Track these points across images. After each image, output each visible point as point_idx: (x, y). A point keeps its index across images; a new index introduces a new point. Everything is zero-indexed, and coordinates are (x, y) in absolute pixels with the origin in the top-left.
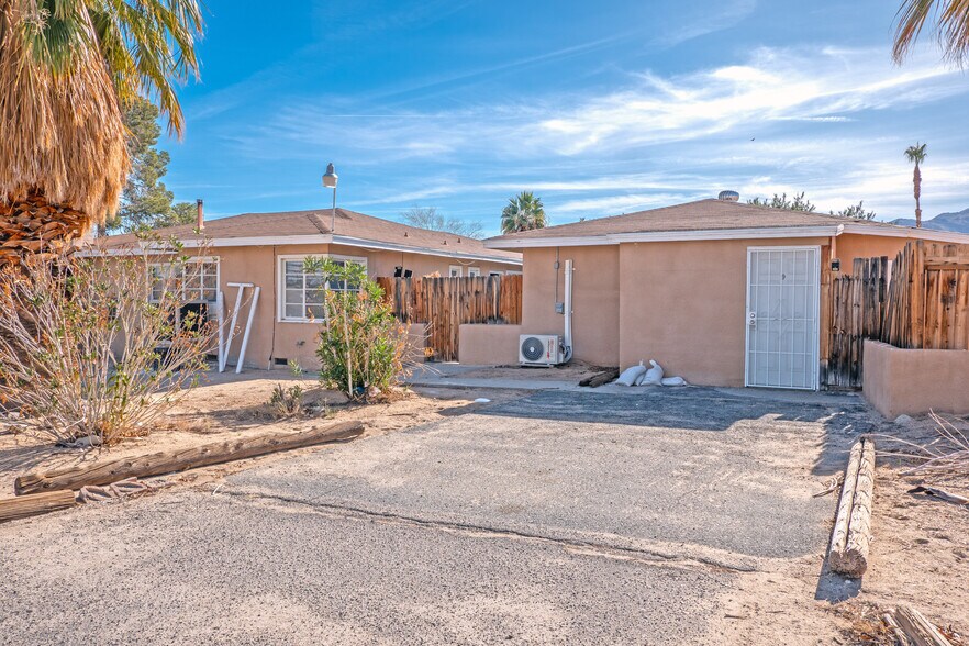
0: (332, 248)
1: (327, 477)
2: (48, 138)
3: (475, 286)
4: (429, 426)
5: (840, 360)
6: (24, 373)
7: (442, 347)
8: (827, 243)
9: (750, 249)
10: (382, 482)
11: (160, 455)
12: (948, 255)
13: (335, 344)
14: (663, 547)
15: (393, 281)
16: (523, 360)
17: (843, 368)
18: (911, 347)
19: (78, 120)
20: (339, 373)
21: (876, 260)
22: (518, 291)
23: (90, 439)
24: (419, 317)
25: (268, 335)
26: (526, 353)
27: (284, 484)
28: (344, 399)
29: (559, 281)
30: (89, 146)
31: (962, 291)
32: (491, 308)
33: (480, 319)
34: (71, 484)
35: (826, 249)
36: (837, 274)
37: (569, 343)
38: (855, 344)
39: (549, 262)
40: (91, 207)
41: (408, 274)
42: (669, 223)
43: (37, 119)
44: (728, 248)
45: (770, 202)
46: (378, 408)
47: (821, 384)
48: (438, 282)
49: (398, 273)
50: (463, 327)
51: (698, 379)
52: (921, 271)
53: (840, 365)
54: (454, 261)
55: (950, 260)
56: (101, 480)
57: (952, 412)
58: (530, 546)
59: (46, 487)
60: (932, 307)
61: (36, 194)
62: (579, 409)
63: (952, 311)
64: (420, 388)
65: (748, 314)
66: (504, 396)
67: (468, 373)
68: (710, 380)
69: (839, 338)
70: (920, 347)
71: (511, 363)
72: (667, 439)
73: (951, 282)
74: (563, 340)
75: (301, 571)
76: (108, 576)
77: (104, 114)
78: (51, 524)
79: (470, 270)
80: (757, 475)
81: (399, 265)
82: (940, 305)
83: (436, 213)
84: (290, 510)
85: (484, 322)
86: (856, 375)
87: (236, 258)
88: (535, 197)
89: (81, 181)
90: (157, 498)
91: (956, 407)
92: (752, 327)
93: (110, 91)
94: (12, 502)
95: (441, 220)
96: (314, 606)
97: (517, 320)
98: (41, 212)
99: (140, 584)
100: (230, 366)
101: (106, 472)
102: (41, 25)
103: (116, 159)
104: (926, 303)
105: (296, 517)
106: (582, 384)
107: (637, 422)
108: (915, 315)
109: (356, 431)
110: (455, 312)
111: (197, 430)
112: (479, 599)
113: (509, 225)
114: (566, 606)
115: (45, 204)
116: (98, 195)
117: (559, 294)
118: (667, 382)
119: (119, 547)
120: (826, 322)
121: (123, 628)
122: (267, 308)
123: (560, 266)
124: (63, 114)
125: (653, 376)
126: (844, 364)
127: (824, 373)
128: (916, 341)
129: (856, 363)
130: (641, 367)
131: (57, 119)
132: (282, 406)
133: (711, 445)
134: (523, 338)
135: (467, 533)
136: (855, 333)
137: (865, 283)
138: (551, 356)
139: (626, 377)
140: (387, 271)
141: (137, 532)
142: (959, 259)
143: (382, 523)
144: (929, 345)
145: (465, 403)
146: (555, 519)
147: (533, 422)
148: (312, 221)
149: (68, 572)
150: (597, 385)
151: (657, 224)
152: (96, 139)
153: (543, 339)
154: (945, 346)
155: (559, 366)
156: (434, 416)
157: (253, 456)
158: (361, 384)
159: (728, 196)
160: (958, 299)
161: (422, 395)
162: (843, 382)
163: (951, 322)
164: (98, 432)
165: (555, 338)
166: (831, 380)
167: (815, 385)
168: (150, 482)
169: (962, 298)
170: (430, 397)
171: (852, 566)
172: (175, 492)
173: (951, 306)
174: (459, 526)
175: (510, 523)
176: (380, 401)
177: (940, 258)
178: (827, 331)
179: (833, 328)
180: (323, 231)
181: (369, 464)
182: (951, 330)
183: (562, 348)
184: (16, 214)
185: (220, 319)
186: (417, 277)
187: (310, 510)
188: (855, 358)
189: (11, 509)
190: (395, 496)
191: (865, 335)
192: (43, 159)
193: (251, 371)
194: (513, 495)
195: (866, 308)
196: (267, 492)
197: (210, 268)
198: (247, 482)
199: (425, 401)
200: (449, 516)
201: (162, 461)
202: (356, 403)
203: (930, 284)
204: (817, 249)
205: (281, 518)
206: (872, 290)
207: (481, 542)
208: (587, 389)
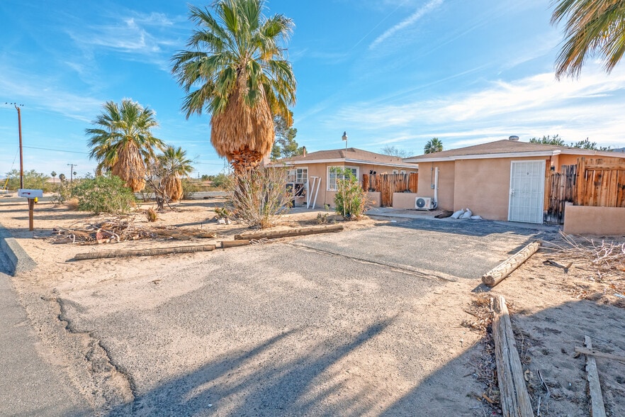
0: (346, 164)
1: (324, 242)
2: (250, 129)
3: (400, 178)
4: (369, 229)
5: (554, 210)
6: (240, 204)
7: (386, 202)
8: (549, 159)
9: (512, 162)
10: (341, 245)
11: (275, 232)
12: (598, 163)
13: (340, 198)
14: (426, 272)
15: (369, 175)
16: (417, 207)
17: (554, 215)
18: (577, 205)
19: (259, 123)
20: (340, 209)
21: (573, 166)
22: (416, 180)
23: (257, 227)
24: (378, 190)
25: (323, 196)
26: (418, 204)
27: (310, 243)
28: (342, 219)
29: (433, 176)
30: (262, 131)
31: (605, 180)
32: (406, 186)
33: (401, 191)
34: (249, 239)
35: (548, 161)
36: (552, 172)
37: (436, 200)
38: (561, 204)
39: (429, 168)
40: (263, 151)
41: (375, 173)
42: (482, 151)
43: (247, 123)
44: (502, 161)
45: (541, 139)
46: (354, 222)
47: (544, 221)
48: (386, 176)
49: (371, 173)
50: (394, 193)
51: (487, 217)
52: (584, 171)
53: (553, 213)
54: (394, 168)
55: (599, 166)
56: (257, 238)
57: (595, 234)
58: (379, 267)
59: (242, 239)
60: (589, 187)
61: (247, 147)
62: (429, 226)
63: (599, 190)
64: (371, 216)
65: (511, 190)
66: (403, 220)
67: (394, 211)
68: (492, 217)
69: (553, 201)
70: (582, 205)
71: (412, 208)
72: (456, 238)
73: (599, 176)
74: (434, 199)
75: (305, 267)
76: (253, 263)
77: (266, 120)
78: (241, 249)
79: (402, 171)
80: (483, 252)
81: (371, 169)
82: (593, 186)
83: (395, 148)
84: (309, 251)
85: (403, 192)
86: (561, 217)
87: (313, 168)
88: (439, 140)
89: (259, 143)
90: (272, 245)
91: (597, 232)
92: (512, 195)
93: (269, 113)
94: (233, 242)
95: (397, 151)
96: (305, 277)
97: (416, 192)
98: (248, 153)
99: (260, 266)
100: (311, 207)
101: (259, 236)
102: (247, 92)
103: (270, 135)
104: (586, 186)
105: (310, 253)
106: (436, 217)
107: (449, 231)
108: (579, 191)
109: (341, 229)
110: (392, 187)
111: (291, 226)
112: (355, 280)
113: (427, 152)
114: (381, 285)
115: (249, 151)
116: (264, 147)
117: (432, 181)
118: (473, 217)
119: (257, 257)
120: (547, 194)
121: (253, 276)
122: (323, 185)
123: (433, 169)
124: (254, 120)
125: (467, 215)
126: (555, 212)
127: (545, 216)
128: (579, 202)
129: (561, 212)
130: (462, 211)
131: (253, 123)
132: (320, 219)
133: (474, 240)
134: (417, 199)
135: (361, 262)
136: (561, 199)
137: (567, 176)
138: (428, 206)
139: (455, 215)
140: (367, 172)
141: (264, 253)
142: (604, 165)
143: (335, 257)
144: (587, 204)
145: (386, 222)
146: (393, 260)
147: (407, 230)
148: (340, 153)
149: (243, 261)
150: (442, 217)
151: (476, 152)
152: (264, 129)
153: (425, 199)
154: (595, 204)
155: (431, 210)
156: (372, 225)
157: (305, 235)
158: (349, 213)
159: (513, 138)
160: (602, 183)
161: (372, 218)
162: (554, 220)
163: (599, 193)
164: (260, 224)
165: (430, 199)
166: (549, 219)
167: (541, 221)
168: (271, 240)
169: (605, 183)
170: (375, 219)
171: (489, 282)
172: (278, 243)
173: (599, 187)
174: (360, 260)
175: (377, 260)
176: (355, 220)
177: (594, 165)
178: (547, 198)
179: (550, 197)
180: (342, 157)
181: (340, 239)
182: (598, 198)
183: (433, 203)
184: (241, 154)
185: (308, 189)
186: (378, 174)
187: (315, 251)
188: (560, 210)
189: (232, 244)
190: (342, 249)
191: (566, 199)
192: (249, 136)
193: (317, 208)
194: (383, 252)
195: (567, 187)
196: (304, 245)
197: (306, 171)
198: (299, 242)
199: (372, 220)
200: (358, 256)
201: (275, 234)
202: (347, 220)
203: (589, 177)
204: (544, 162)
205: (305, 253)
206: (570, 180)
207: (364, 264)
208: (437, 219)
